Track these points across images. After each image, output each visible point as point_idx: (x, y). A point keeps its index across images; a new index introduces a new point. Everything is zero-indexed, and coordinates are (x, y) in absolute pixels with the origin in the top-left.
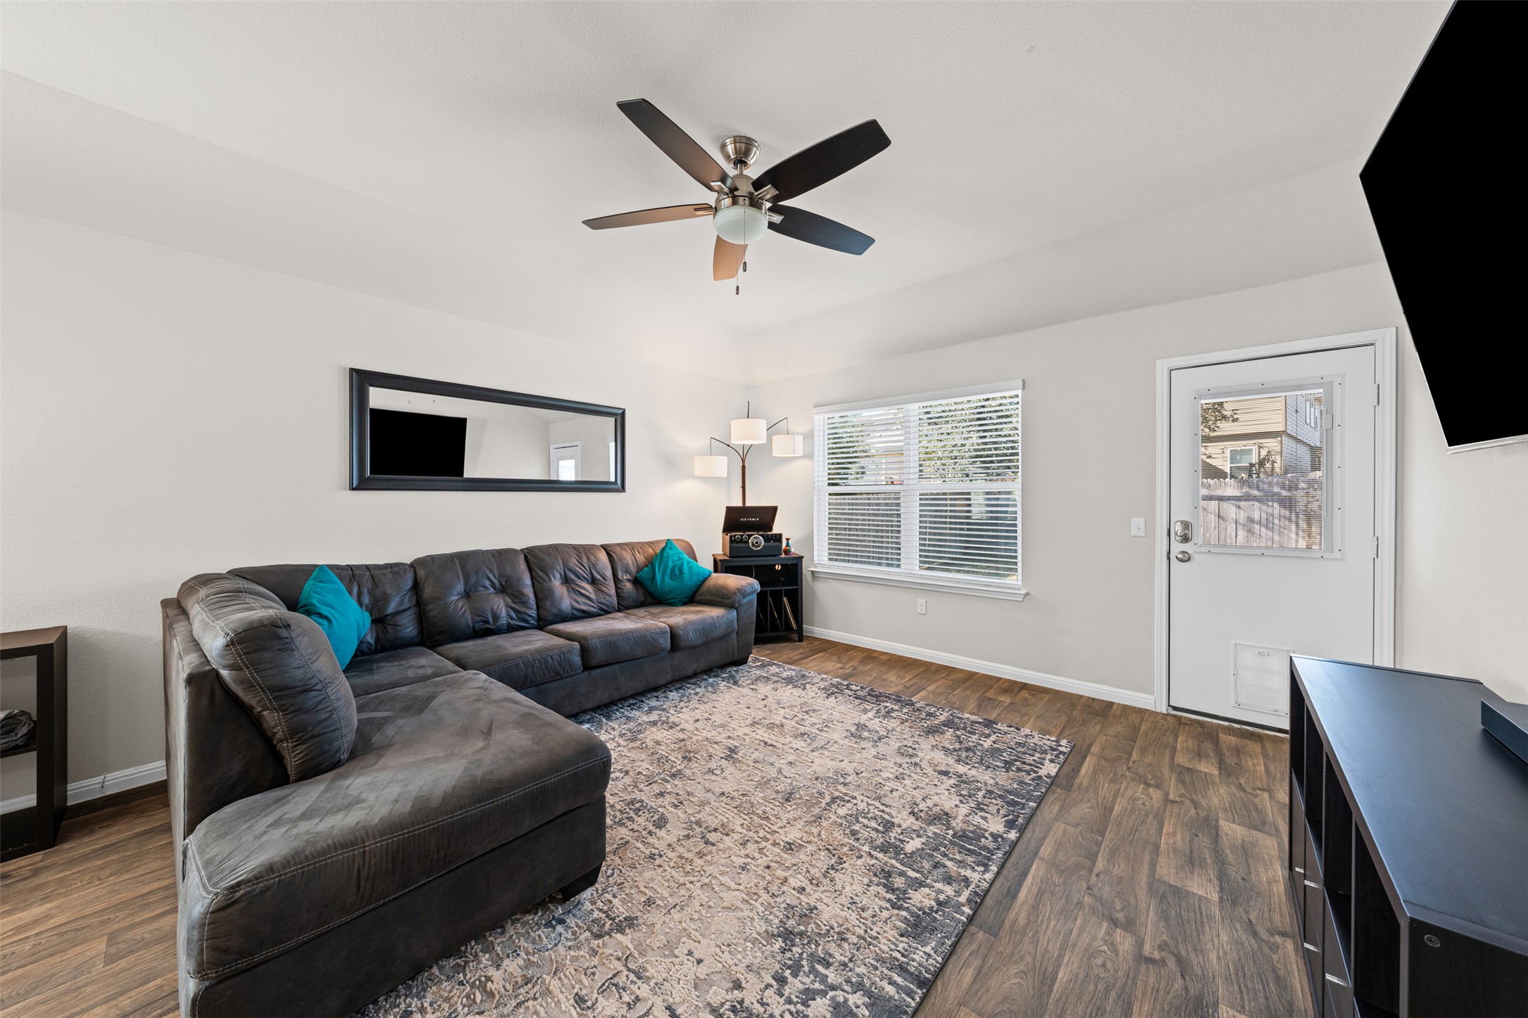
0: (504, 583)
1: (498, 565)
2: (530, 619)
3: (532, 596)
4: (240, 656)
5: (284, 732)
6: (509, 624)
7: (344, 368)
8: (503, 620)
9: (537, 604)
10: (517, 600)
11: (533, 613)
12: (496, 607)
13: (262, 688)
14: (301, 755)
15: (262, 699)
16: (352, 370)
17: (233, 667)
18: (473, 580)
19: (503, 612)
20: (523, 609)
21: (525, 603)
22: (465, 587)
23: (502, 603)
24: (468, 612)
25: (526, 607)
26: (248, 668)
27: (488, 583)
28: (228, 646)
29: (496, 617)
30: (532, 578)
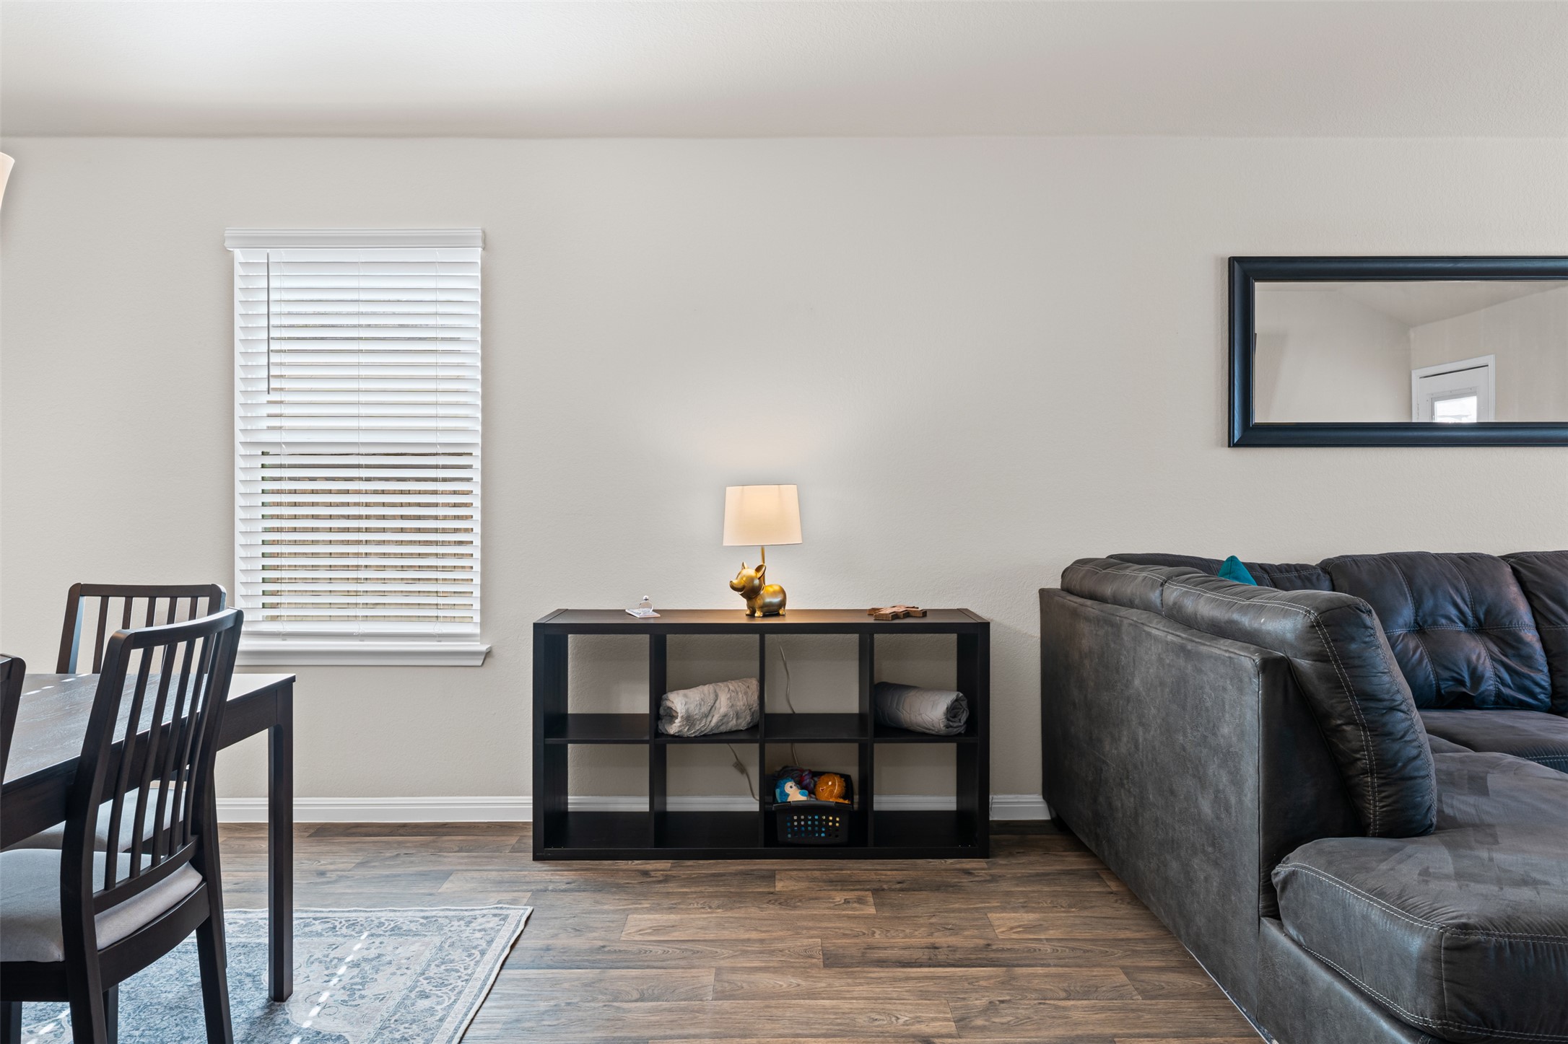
0: (1482, 616)
1: (1467, 581)
2: (1538, 690)
3: (1538, 646)
4: (1328, 643)
5: (1371, 761)
6: (1499, 694)
7: (1222, 259)
8: (1489, 685)
9: (1549, 664)
10: (1510, 652)
11: (1543, 678)
12: (1474, 657)
13: (1350, 692)
14: (1390, 800)
15: (1349, 708)
16: (1233, 260)
17: (1320, 657)
18: (1429, 604)
19: (1487, 668)
20: (1525, 670)
21: (1528, 660)
22: (1417, 614)
23: (1484, 653)
24: (1426, 660)
25: (1530, 667)
26: (1336, 661)
27: (1453, 612)
28: (1313, 627)
29: (1477, 678)
30: (1535, 612)
